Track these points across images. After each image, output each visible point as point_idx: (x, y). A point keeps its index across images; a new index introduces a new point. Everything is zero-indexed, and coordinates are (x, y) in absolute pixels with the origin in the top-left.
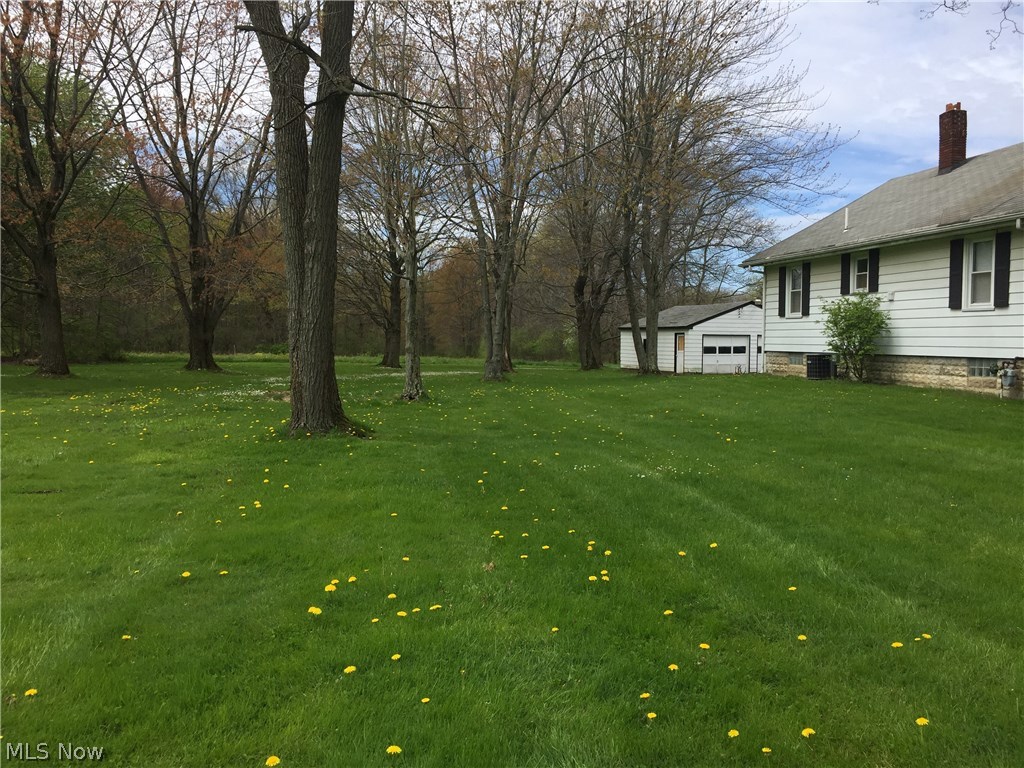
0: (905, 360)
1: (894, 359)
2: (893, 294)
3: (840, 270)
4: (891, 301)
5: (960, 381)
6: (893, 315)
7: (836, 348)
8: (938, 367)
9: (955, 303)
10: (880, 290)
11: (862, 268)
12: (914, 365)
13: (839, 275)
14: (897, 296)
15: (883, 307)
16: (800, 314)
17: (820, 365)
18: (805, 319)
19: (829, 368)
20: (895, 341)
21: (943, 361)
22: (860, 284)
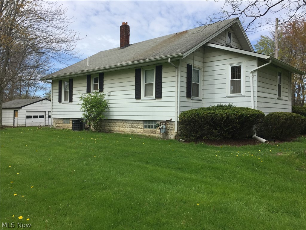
0: (115, 121)
1: (110, 121)
2: (110, 93)
3: (86, 82)
4: (109, 95)
5: (140, 130)
6: (110, 101)
7: (86, 116)
8: (130, 124)
9: (138, 96)
10: (104, 91)
11: (96, 81)
12: (119, 124)
13: (86, 84)
14: (112, 94)
15: (106, 98)
16: (68, 101)
17: (78, 124)
18: (70, 103)
19: (82, 125)
20: (111, 113)
21: (132, 122)
22: (95, 88)
